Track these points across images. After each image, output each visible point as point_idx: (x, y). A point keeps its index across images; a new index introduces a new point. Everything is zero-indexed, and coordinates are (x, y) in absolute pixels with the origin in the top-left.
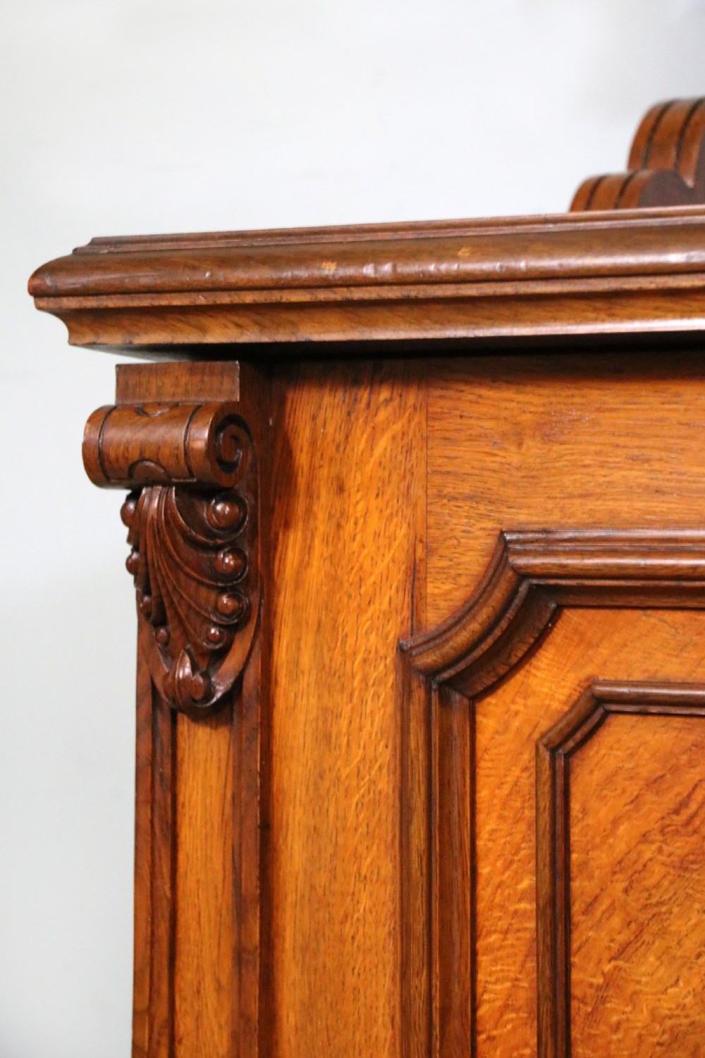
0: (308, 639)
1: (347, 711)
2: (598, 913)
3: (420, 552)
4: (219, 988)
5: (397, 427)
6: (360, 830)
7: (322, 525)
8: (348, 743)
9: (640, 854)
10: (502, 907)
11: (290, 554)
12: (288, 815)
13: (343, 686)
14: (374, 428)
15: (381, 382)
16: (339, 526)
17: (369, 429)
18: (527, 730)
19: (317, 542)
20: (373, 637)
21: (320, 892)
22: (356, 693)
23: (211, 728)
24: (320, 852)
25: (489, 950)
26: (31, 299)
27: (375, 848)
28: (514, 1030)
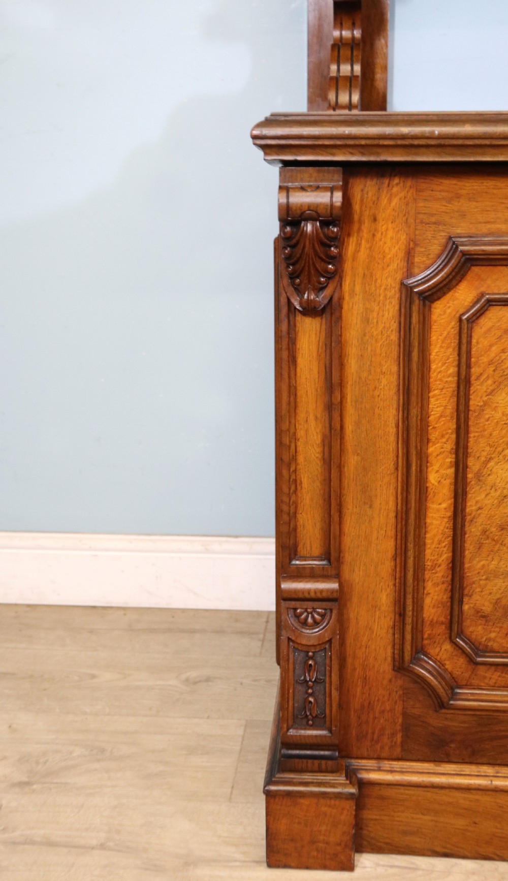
0: (359, 281)
1: (376, 309)
2: (482, 380)
3: (412, 245)
4: (316, 418)
5: (402, 194)
6: (382, 355)
7: (365, 234)
8: (377, 322)
9: (500, 357)
10: (440, 380)
11: (350, 247)
12: (349, 351)
13: (375, 300)
14: (391, 195)
15: (395, 176)
16: (374, 235)
17: (389, 195)
18: (454, 313)
19: (363, 242)
20: (389, 280)
21: (363, 379)
22: (381, 302)
23: (312, 317)
24: (363, 364)
25: (434, 396)
26: (251, 139)
27: (389, 362)
28: (444, 424)
